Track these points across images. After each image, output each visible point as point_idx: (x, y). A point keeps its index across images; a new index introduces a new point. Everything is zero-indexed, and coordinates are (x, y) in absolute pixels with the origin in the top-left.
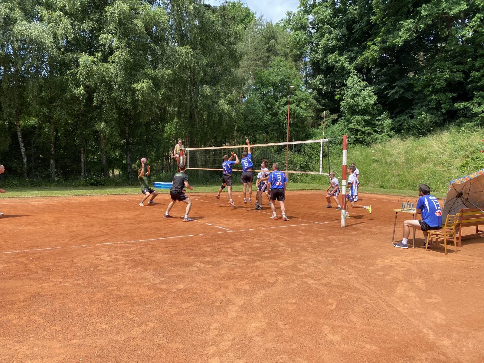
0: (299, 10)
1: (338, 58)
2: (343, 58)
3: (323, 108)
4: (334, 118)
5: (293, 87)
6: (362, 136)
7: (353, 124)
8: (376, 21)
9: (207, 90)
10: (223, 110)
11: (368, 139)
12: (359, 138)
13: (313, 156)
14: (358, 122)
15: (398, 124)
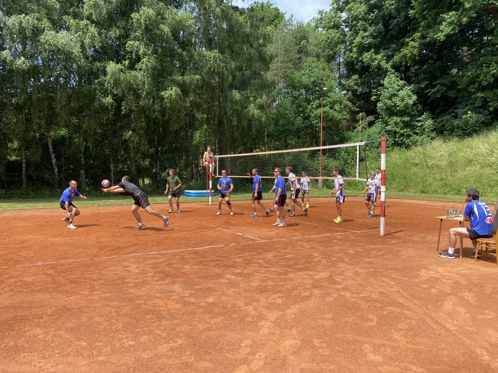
0: (331, 8)
1: (374, 56)
2: (379, 57)
3: (358, 109)
4: (370, 120)
5: (326, 88)
6: (401, 139)
7: (391, 125)
8: (415, 15)
9: (236, 95)
10: (253, 115)
11: (407, 141)
12: (398, 141)
13: (349, 161)
14: (396, 124)
15: (440, 125)
